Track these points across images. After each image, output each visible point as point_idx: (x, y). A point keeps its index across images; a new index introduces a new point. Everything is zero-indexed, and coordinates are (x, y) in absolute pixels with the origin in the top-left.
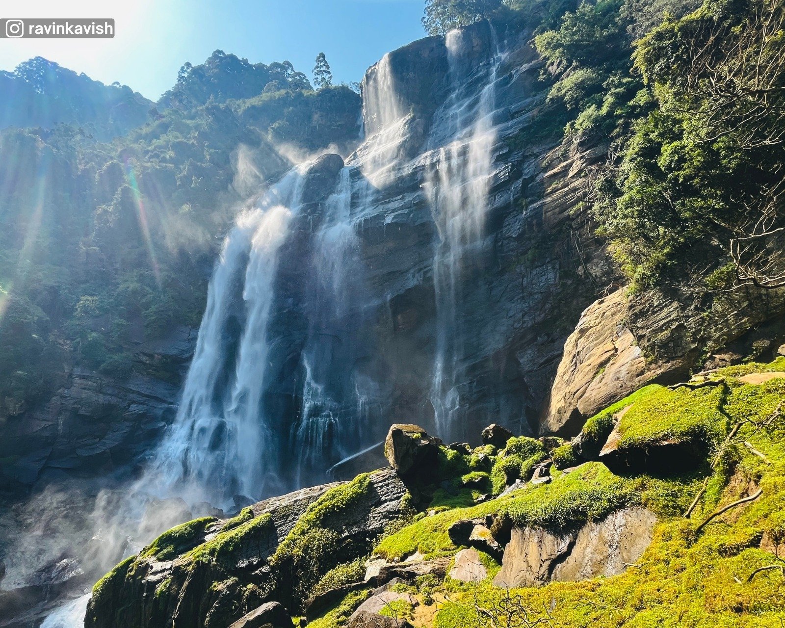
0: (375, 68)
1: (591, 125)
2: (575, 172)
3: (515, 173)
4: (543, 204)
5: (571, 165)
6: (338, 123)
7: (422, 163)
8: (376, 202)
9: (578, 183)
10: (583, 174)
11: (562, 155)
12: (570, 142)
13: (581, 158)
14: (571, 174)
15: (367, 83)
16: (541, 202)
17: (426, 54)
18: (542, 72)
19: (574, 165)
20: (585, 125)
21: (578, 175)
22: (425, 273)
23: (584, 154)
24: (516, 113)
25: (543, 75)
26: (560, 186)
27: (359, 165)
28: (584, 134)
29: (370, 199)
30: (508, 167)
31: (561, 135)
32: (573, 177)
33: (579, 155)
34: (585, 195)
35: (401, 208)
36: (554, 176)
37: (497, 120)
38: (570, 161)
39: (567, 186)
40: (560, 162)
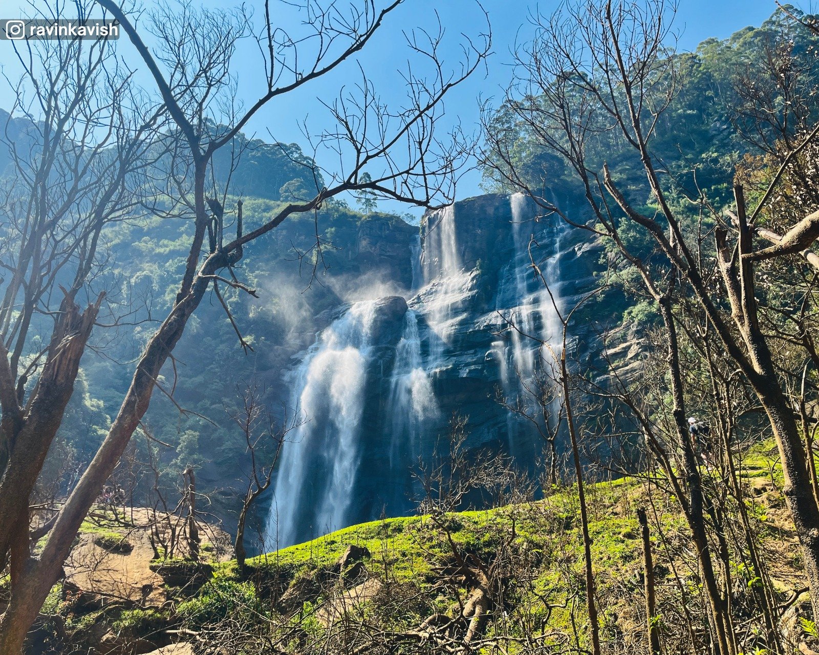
0: (438, 214)
1: (645, 319)
2: (633, 354)
3: (582, 347)
4: (607, 379)
5: (629, 347)
6: (388, 254)
7: (493, 322)
8: (448, 353)
9: (635, 364)
10: (639, 358)
11: (622, 337)
12: (628, 327)
13: (638, 344)
14: (630, 355)
15: (430, 227)
16: (606, 376)
17: (491, 211)
18: (602, 256)
19: (632, 348)
20: (640, 317)
21: (636, 357)
22: (500, 428)
23: (640, 340)
24: (580, 288)
25: (603, 258)
26: (621, 365)
27: (425, 312)
28: (639, 324)
29: (441, 349)
30: (575, 340)
31: (621, 318)
32: (631, 358)
33: (635, 341)
34: (641, 376)
35: (475, 363)
36: (616, 356)
37: (563, 293)
38: (628, 344)
39: (627, 365)
40: (621, 342)
